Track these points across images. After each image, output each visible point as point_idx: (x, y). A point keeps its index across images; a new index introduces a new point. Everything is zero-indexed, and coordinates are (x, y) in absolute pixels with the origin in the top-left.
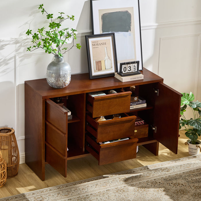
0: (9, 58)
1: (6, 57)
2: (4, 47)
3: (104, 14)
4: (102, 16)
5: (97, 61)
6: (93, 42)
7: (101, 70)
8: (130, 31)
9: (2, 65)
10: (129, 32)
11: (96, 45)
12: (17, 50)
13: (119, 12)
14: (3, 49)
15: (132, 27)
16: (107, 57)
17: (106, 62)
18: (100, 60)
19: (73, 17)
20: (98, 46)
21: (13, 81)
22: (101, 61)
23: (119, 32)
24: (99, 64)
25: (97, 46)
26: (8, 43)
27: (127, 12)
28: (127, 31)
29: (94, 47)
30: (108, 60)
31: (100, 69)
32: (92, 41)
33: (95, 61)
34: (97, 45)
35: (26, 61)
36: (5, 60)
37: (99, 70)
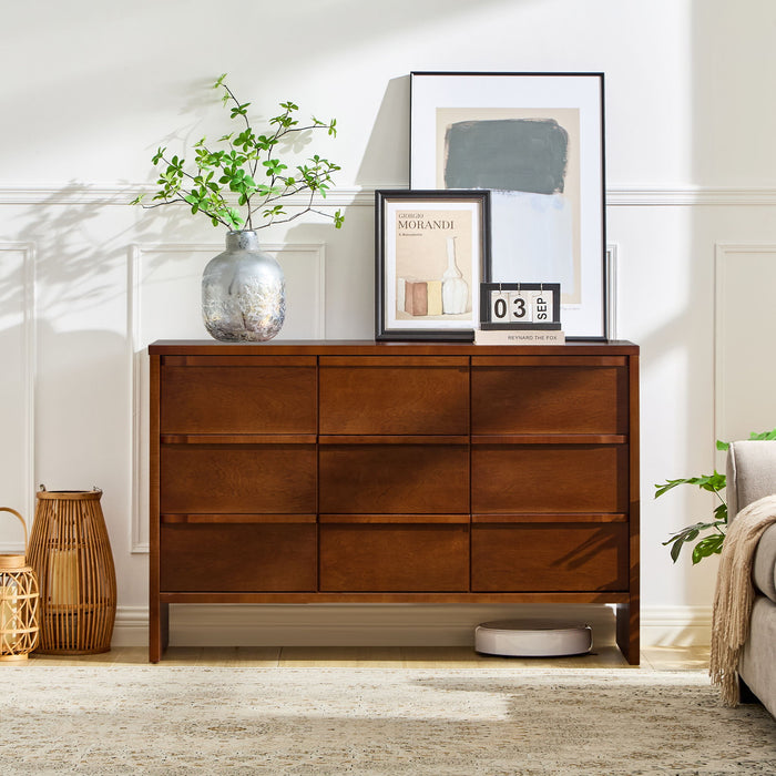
0: (114, 248)
1: (103, 244)
2: (97, 211)
3: (455, 126)
4: (448, 131)
5: (412, 281)
6: (401, 215)
7: (425, 312)
8: (562, 192)
9: (88, 269)
10: (556, 196)
11: (412, 226)
12: (140, 226)
13: (521, 121)
14: (96, 214)
15: (567, 180)
16: (451, 273)
17: (447, 288)
18: (424, 280)
19: (334, 123)
20: (420, 231)
21: (122, 329)
22: (426, 284)
23: (516, 193)
24: (420, 294)
25: (416, 231)
26: (109, 197)
27: (551, 123)
28: (550, 192)
29: (403, 230)
30: (458, 282)
31: (419, 311)
32: (397, 211)
33: (402, 283)
34: (419, 225)
35: (172, 267)
36: (98, 254)
37: (416, 314)
